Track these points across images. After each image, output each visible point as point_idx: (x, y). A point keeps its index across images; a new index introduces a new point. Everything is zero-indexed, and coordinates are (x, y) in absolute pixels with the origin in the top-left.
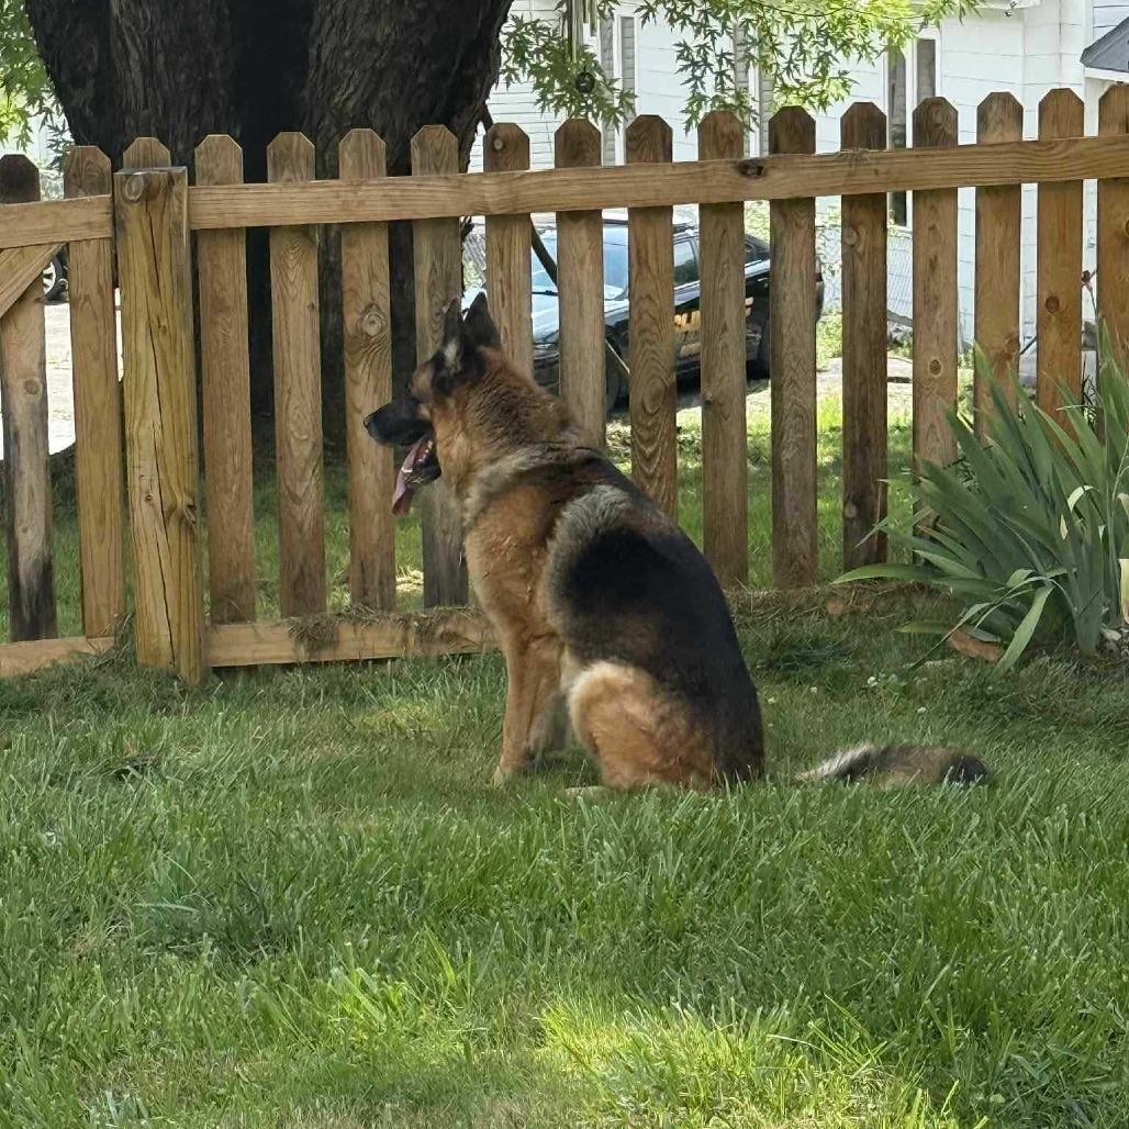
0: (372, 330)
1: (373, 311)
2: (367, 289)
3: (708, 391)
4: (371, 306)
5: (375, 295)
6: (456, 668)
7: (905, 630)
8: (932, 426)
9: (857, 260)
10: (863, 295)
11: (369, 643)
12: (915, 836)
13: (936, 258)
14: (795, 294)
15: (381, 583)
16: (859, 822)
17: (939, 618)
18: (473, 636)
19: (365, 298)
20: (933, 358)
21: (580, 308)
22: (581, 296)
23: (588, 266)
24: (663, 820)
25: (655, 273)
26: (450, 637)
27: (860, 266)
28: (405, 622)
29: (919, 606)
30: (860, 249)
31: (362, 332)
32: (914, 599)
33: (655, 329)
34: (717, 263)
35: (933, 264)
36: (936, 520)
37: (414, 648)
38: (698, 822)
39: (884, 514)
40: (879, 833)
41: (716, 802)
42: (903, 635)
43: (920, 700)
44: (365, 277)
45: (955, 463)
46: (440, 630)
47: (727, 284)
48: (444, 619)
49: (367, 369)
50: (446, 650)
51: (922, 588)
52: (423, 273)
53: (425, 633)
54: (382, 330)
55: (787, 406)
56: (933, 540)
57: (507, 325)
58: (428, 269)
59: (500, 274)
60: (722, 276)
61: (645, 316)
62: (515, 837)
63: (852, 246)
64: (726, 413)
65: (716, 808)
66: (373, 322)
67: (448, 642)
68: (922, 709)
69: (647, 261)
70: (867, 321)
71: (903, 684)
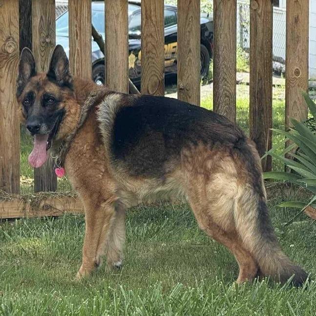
0: (10, 50)
1: (11, 41)
2: (8, 29)
3: (181, 84)
4: (9, 38)
5: (12, 33)
6: (51, 223)
7: (281, 206)
8: (295, 102)
9: (258, 17)
10: (260, 36)
11: (6, 210)
12: (294, 306)
13: (298, 17)
14: (226, 35)
15: (12, 180)
16: (265, 299)
17: (298, 200)
18: (59, 207)
19: (7, 33)
20: (296, 68)
21: (116, 41)
22: (117, 35)
23: (120, 19)
24: (164, 297)
25: (154, 23)
26: (47, 208)
27: (260, 21)
28: (25, 199)
29: (287, 194)
30: (260, 11)
31: (5, 51)
32: (285, 191)
33: (154, 51)
34: (186, 19)
35: (296, 20)
36: (297, 150)
37: (29, 213)
38: (183, 299)
39: (270, 147)
40: (275, 304)
41: (191, 289)
42: (280, 208)
43: (291, 241)
44: (7, 23)
45: (307, 121)
46: (42, 204)
47: (191, 29)
48: (45, 198)
49: (7, 70)
50: (46, 214)
51: (289, 184)
52: (36, 22)
53: (35, 205)
54: (15, 50)
55: (221, 91)
56: (295, 160)
57: (79, 48)
58: (39, 19)
59: (76, 23)
60: (189, 24)
61: (149, 45)
62: (90, 305)
63: (255, 10)
64: (190, 95)
65: (191, 291)
66: (11, 46)
67: (47, 209)
68: (292, 245)
69: (151, 17)
70: (262, 49)
71: (282, 232)
